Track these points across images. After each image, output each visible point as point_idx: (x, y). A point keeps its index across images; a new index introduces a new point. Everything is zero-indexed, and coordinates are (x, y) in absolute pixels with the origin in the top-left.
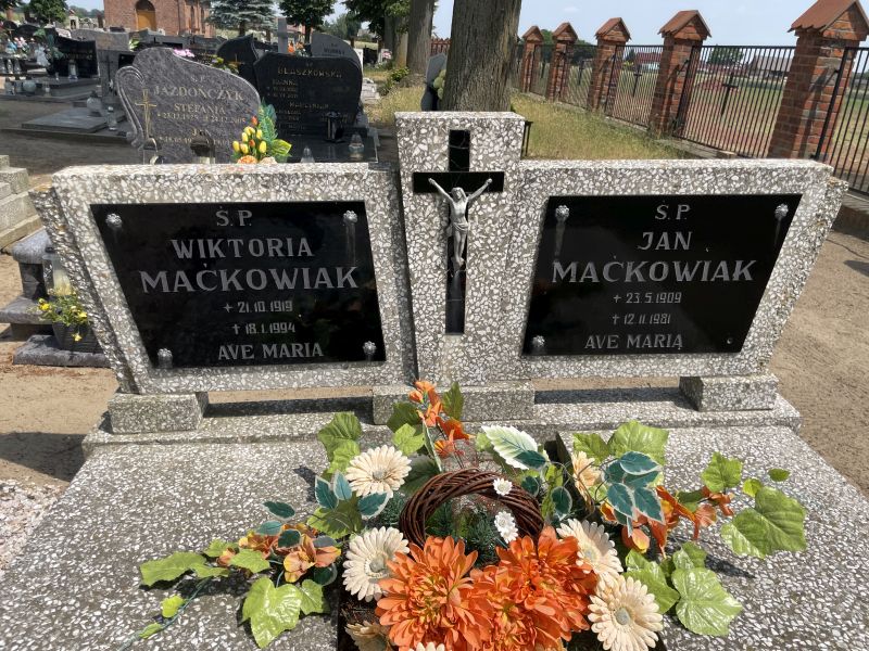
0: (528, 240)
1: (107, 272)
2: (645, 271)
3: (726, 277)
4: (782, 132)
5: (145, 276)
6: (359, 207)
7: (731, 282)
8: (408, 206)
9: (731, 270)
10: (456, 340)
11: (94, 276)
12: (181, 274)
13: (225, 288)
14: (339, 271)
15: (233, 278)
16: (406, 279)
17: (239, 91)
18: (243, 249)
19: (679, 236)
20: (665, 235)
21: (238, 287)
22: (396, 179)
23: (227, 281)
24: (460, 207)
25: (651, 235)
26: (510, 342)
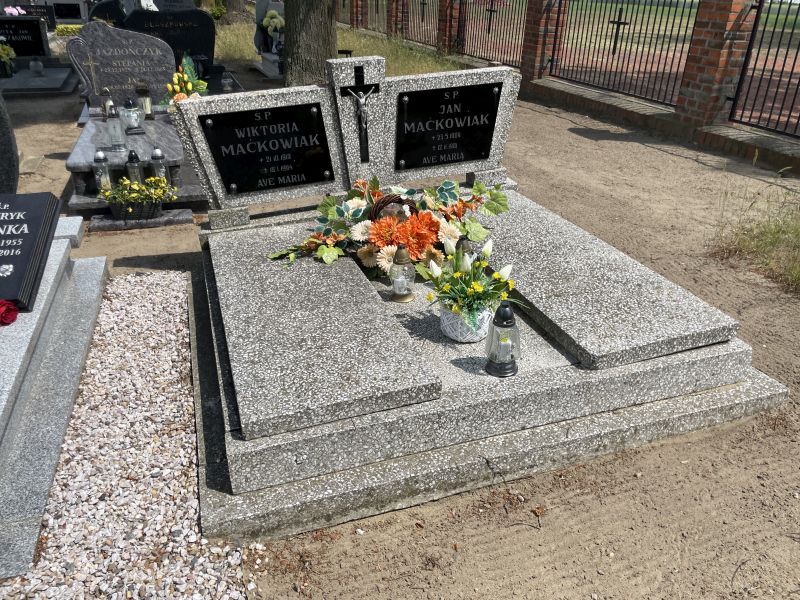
0: (392, 114)
1: (205, 148)
2: (443, 124)
3: (477, 123)
5: (223, 148)
6: (318, 105)
7: (480, 125)
8: (339, 103)
9: (479, 120)
10: (366, 165)
11: (199, 150)
12: (240, 145)
13: (260, 150)
14: (311, 137)
15: (263, 146)
16: (341, 138)
17: (159, 48)
18: (268, 130)
19: (456, 106)
20: (450, 106)
21: (266, 149)
22: (333, 91)
23: (261, 147)
24: (362, 101)
25: (444, 107)
26: (390, 164)
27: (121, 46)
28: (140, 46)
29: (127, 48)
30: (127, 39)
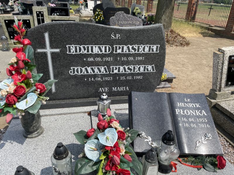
4: (230, 20)
11: (224, 69)
17: (139, 21)
27: (127, 21)
28: (133, 21)
29: (129, 21)
30: (129, 18)
